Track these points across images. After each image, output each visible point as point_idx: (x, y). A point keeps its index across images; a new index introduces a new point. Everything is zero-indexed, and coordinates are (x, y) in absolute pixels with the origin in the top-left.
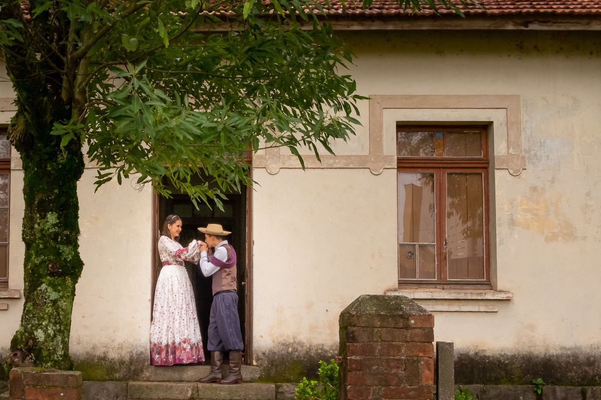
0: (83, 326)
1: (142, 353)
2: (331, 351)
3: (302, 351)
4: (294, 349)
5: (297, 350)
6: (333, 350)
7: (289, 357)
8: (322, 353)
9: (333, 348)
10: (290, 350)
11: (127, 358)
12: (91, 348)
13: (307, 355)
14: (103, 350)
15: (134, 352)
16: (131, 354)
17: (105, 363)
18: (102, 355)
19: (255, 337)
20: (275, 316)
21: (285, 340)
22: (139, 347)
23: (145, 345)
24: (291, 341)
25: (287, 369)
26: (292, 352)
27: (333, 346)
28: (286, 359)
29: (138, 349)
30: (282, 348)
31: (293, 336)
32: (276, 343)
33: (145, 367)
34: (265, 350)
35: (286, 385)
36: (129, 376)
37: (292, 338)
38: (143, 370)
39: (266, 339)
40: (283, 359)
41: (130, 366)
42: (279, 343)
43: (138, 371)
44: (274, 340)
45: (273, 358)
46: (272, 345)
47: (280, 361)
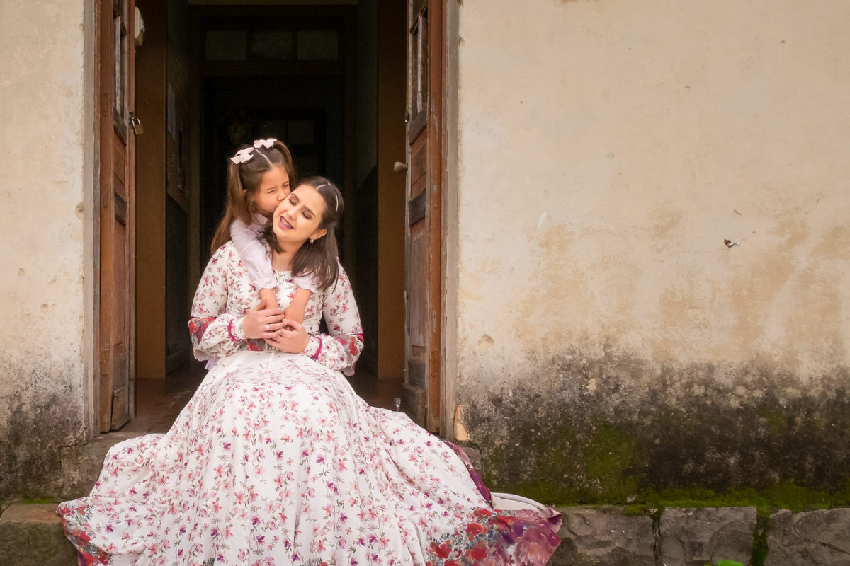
1: (53, 400)
2: (741, 390)
3: (634, 391)
4: (606, 382)
5: (617, 387)
6: (746, 386)
7: (589, 412)
8: (706, 395)
9: (749, 379)
10: (592, 386)
13: (651, 404)
15: (27, 396)
16: (17, 404)
19: (465, 339)
20: (540, 263)
21: (573, 353)
22: (45, 379)
23: (65, 372)
24: (595, 355)
25: (580, 455)
26: (597, 394)
27: (747, 372)
28: (576, 420)
29: (40, 384)
30: (562, 379)
31: (603, 336)
32: (540, 363)
33: (65, 449)
34: (502, 389)
35: (578, 515)
36: (11, 484)
37: (600, 344)
38: (60, 462)
39: (502, 348)
40: (566, 418)
41: (13, 446)
42: (553, 362)
43: (43, 466)
44: (533, 351)
45: (529, 417)
46: (528, 370)
47: (555, 425)
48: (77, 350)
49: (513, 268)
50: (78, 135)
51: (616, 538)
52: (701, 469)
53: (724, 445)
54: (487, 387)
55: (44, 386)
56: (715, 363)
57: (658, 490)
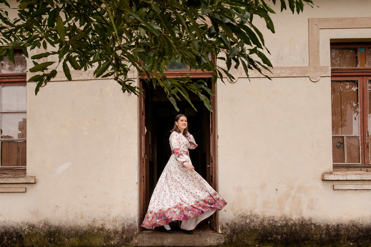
0: (85, 204)
1: (131, 224)
2: (280, 222)
3: (257, 222)
4: (251, 220)
5: (253, 221)
6: (281, 221)
7: (247, 227)
8: (273, 223)
9: (282, 219)
10: (248, 221)
11: (120, 229)
12: (92, 221)
13: (261, 225)
14: (101, 222)
15: (126, 224)
16: (123, 226)
17: (102, 233)
18: (100, 227)
20: (236, 194)
21: (243, 214)
22: (130, 220)
23: (134, 219)
24: (248, 214)
25: (246, 236)
26: (249, 223)
27: (282, 218)
28: (245, 228)
30: (241, 219)
31: (250, 210)
32: (236, 216)
33: (134, 235)
34: (228, 222)
36: (122, 243)
37: (249, 212)
39: (228, 213)
40: (242, 228)
41: (122, 235)
42: (239, 216)
43: (129, 239)
44: (235, 213)
45: (234, 228)
46: (234, 217)
47: (240, 229)
48: (137, 214)
52: (272, 239)
53: (277, 234)
54: (225, 221)
55: (129, 222)
56: (274, 216)
57: (263, 244)
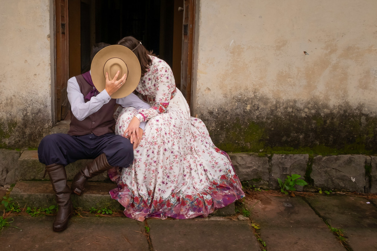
1: (40, 111)
2: (306, 110)
3: (264, 109)
4: (254, 106)
5: (258, 108)
6: (308, 108)
7: (247, 118)
8: (292, 112)
9: (310, 106)
10: (248, 108)
11: (19, 118)
13: (271, 115)
15: (29, 109)
16: (25, 112)
19: (200, 89)
20: (230, 60)
21: (241, 95)
22: (36, 103)
23: (44, 100)
24: (250, 96)
25: (242, 134)
26: (250, 111)
27: (309, 103)
28: (242, 120)
29: (34, 105)
30: (237, 105)
31: (254, 89)
32: (228, 99)
33: (44, 130)
34: (213, 108)
35: (240, 156)
36: (24, 143)
37: (252, 91)
38: (43, 134)
39: (214, 93)
40: (238, 119)
41: (24, 128)
42: (234, 98)
43: (36, 136)
44: (226, 94)
45: (223, 119)
46: (224, 101)
47: (233, 122)
48: (49, 92)
49: (219, 62)
50: (47, 7)
51: (254, 165)
52: (289, 140)
53: (298, 131)
54: (207, 108)
55: (36, 106)
56: (297, 100)
57: (272, 147)
